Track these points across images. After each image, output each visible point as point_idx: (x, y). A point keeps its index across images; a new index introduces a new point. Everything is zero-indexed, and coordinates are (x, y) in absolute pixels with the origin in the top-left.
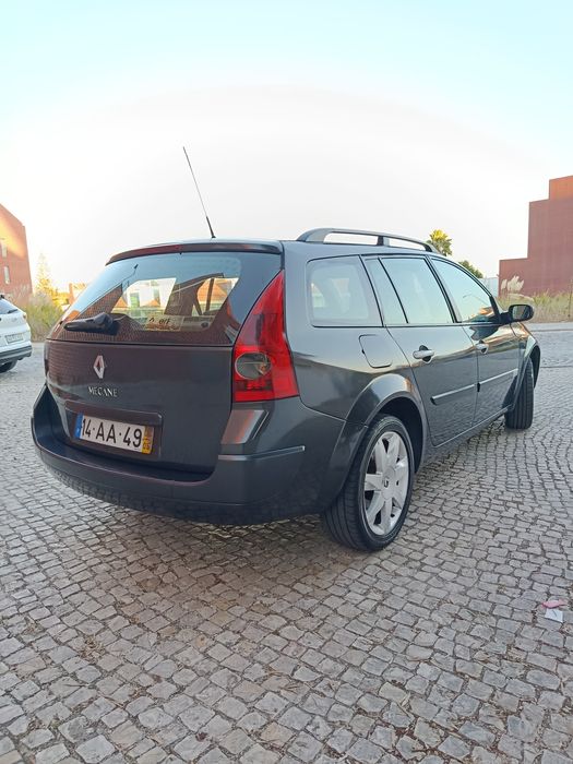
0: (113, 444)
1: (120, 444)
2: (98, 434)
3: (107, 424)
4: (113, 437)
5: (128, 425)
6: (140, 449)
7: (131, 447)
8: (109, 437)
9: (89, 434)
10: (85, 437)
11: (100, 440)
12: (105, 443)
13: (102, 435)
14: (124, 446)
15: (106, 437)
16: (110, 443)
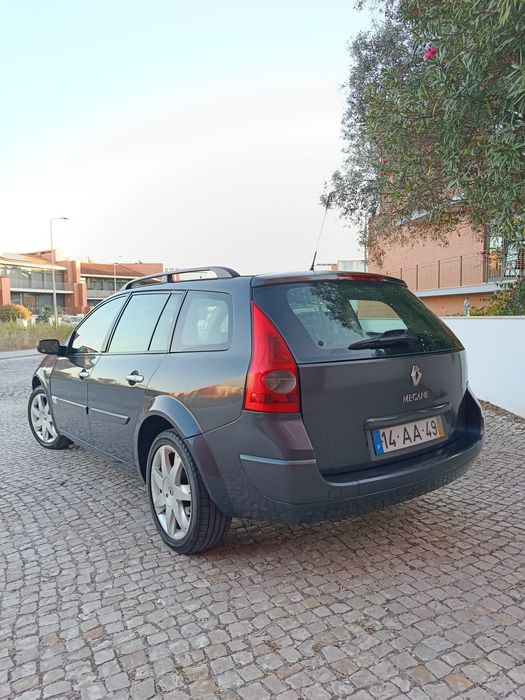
0: (420, 442)
1: (426, 438)
2: (405, 439)
3: (410, 427)
4: (419, 436)
5: (425, 421)
6: (438, 436)
7: (433, 437)
8: (415, 437)
9: (394, 443)
10: (391, 448)
11: (408, 444)
12: (414, 443)
13: (409, 438)
14: (429, 438)
15: (412, 437)
16: (418, 441)
